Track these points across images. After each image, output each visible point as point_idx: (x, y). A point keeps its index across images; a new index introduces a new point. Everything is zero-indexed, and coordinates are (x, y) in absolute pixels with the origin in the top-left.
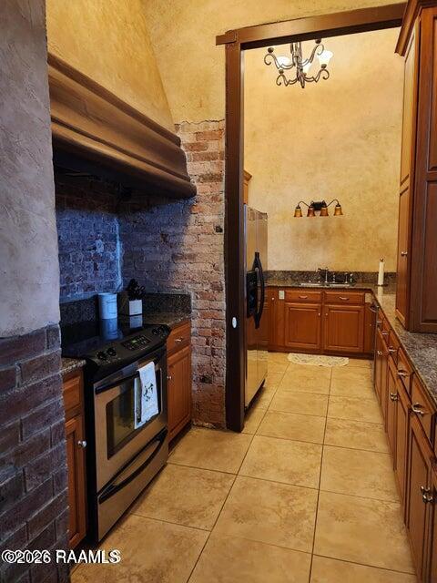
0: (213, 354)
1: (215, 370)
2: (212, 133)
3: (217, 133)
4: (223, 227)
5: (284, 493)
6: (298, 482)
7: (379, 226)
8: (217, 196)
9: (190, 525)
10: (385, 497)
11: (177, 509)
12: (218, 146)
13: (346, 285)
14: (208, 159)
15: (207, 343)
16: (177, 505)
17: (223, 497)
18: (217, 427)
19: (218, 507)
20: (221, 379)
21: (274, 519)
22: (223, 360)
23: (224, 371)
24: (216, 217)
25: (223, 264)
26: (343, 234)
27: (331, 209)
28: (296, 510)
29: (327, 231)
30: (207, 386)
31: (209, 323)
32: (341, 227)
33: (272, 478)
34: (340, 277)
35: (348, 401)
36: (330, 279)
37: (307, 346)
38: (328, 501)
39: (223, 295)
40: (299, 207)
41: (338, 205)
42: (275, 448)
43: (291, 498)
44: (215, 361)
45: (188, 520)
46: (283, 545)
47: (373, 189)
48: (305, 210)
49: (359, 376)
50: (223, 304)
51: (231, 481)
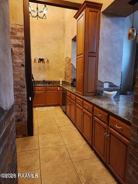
0: (22, 110)
1: (23, 116)
2: (18, 29)
3: (21, 30)
4: (24, 64)
5: (56, 149)
6: (58, 145)
7: (59, 68)
8: (22, 53)
9: (32, 170)
10: (81, 141)
11: (24, 167)
12: (21, 34)
13: (51, 85)
14: (17, 39)
15: (19, 107)
16: (23, 166)
17: (38, 157)
18: (24, 136)
19: (38, 161)
20: (25, 119)
21: (57, 157)
22: (26, 113)
23: (26, 116)
24: (21, 61)
25: (25, 78)
26: (49, 69)
27: (46, 61)
28: (62, 152)
29: (44, 68)
30: (20, 122)
31: (20, 100)
32: (48, 67)
33: (51, 146)
34: (49, 82)
35: (60, 119)
36: (46, 83)
37: (41, 105)
38: (69, 147)
39: (25, 89)
40: (35, 60)
41: (48, 60)
42: (47, 137)
43: (59, 150)
44: (22, 113)
45: (30, 169)
46: (64, 163)
47: (57, 56)
48: (37, 61)
49: (59, 111)
50: (25, 92)
51: (38, 151)
